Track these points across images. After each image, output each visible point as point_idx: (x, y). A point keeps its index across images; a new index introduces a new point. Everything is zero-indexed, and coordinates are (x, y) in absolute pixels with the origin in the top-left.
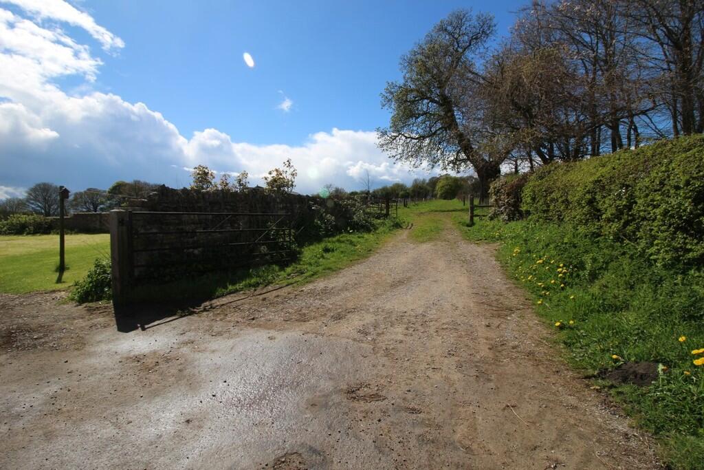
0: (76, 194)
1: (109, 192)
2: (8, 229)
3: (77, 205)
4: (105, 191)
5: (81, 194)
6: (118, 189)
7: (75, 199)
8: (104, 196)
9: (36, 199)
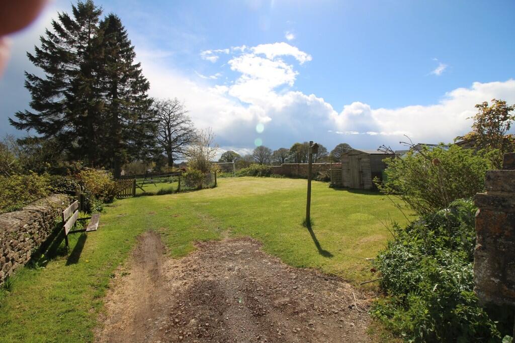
0: (274, 152)
1: (291, 150)
2: (250, 173)
3: (274, 158)
4: (288, 150)
5: (277, 151)
6: (295, 148)
7: (274, 155)
8: (287, 153)
9: (257, 155)
